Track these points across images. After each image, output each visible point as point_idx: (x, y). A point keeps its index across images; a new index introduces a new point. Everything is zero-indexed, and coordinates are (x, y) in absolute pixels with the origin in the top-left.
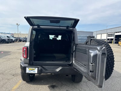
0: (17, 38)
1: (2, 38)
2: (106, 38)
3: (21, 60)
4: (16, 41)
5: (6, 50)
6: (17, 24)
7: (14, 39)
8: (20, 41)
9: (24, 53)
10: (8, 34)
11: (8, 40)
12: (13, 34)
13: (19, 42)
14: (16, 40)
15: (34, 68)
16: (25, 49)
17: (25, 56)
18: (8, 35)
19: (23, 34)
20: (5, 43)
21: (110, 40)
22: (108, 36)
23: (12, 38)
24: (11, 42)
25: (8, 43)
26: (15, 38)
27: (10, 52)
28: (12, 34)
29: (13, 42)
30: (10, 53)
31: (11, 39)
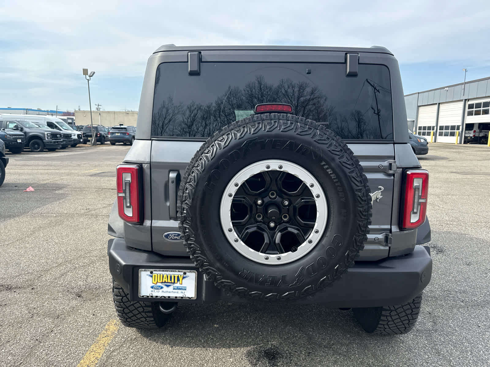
0: (89, 128)
1: (27, 130)
2: (460, 123)
3: (110, 229)
4: (85, 142)
5: (46, 177)
6: (85, 72)
7: (75, 134)
8: (101, 140)
9: (124, 198)
10: (52, 113)
11: (54, 136)
12: (73, 114)
13: (94, 144)
14: (84, 139)
15: (176, 273)
16: (128, 177)
17: (129, 213)
18: (54, 119)
19: (109, 112)
20: (42, 151)
21: (476, 128)
22: (470, 114)
23: (67, 130)
24: (64, 147)
25: (52, 149)
26: (79, 128)
27: (60, 187)
28: (68, 114)
29: (74, 146)
30: (61, 192)
31: (64, 132)
